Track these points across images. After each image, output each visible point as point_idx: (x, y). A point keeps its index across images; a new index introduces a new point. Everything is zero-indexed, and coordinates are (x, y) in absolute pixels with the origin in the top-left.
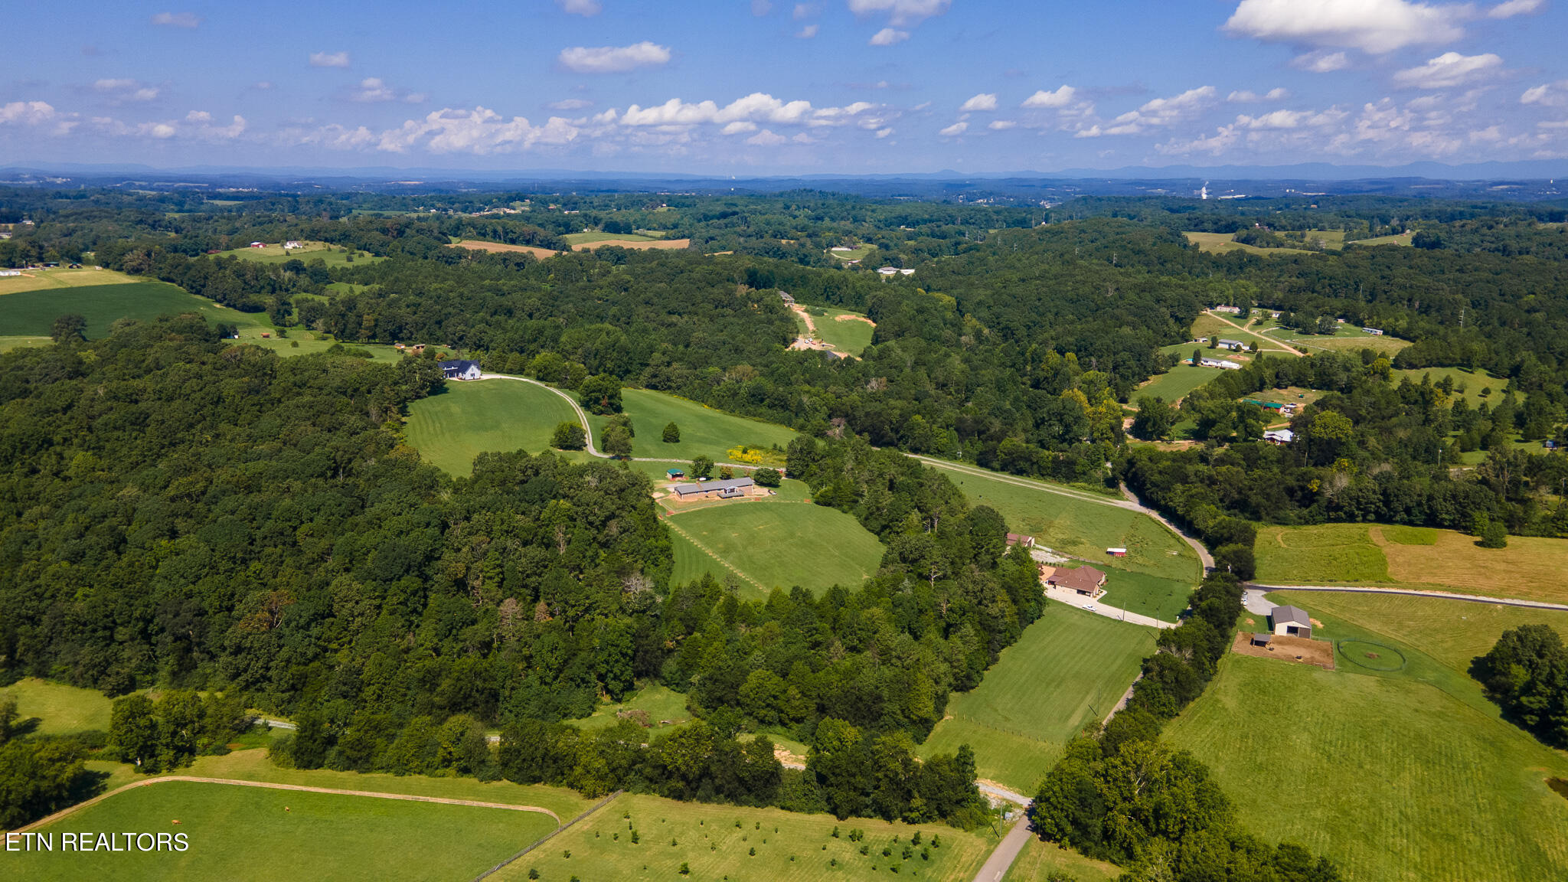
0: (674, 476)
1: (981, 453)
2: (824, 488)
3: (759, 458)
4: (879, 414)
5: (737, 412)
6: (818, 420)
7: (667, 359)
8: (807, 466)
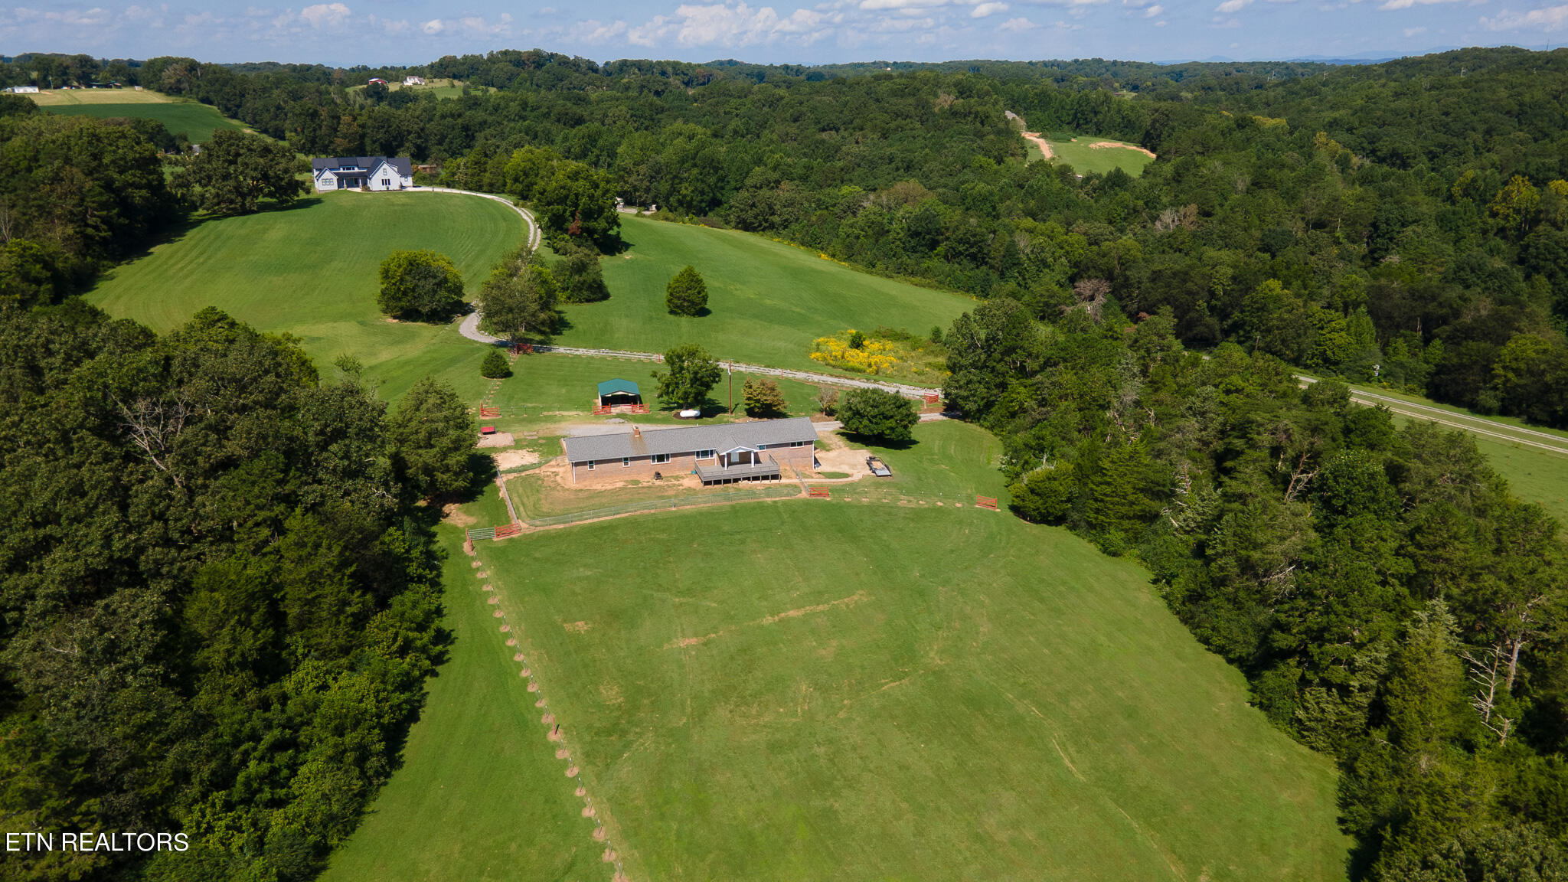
0: (607, 401)
1: (1441, 369)
2: (1044, 467)
3: (886, 361)
4: (1184, 276)
5: (879, 265)
6: (1047, 283)
7: (776, 176)
8: (1003, 386)
